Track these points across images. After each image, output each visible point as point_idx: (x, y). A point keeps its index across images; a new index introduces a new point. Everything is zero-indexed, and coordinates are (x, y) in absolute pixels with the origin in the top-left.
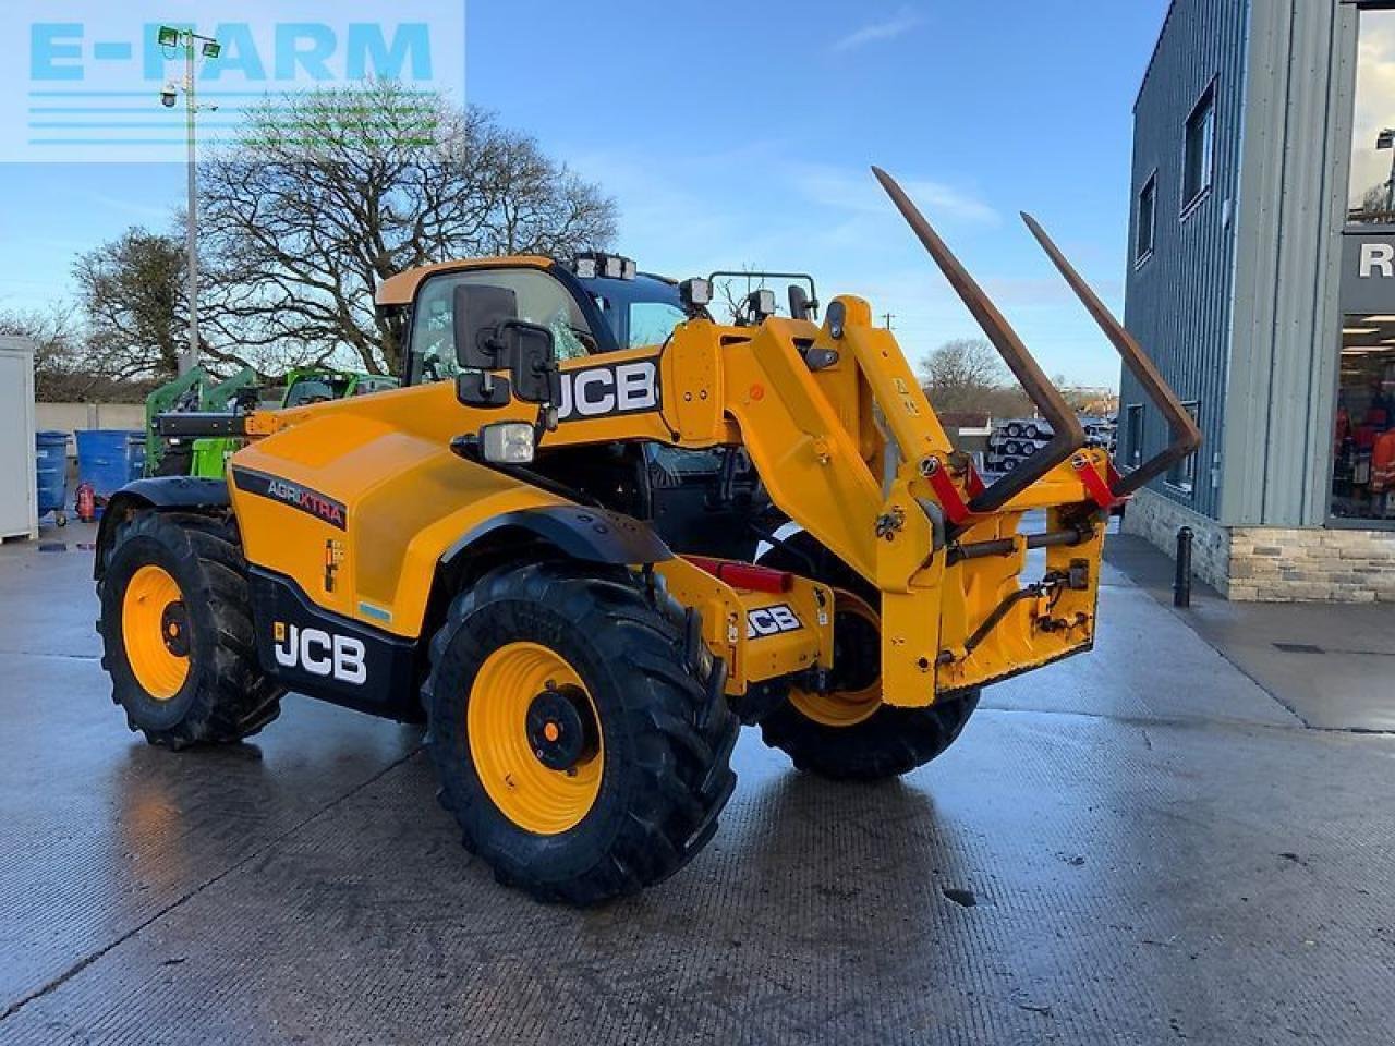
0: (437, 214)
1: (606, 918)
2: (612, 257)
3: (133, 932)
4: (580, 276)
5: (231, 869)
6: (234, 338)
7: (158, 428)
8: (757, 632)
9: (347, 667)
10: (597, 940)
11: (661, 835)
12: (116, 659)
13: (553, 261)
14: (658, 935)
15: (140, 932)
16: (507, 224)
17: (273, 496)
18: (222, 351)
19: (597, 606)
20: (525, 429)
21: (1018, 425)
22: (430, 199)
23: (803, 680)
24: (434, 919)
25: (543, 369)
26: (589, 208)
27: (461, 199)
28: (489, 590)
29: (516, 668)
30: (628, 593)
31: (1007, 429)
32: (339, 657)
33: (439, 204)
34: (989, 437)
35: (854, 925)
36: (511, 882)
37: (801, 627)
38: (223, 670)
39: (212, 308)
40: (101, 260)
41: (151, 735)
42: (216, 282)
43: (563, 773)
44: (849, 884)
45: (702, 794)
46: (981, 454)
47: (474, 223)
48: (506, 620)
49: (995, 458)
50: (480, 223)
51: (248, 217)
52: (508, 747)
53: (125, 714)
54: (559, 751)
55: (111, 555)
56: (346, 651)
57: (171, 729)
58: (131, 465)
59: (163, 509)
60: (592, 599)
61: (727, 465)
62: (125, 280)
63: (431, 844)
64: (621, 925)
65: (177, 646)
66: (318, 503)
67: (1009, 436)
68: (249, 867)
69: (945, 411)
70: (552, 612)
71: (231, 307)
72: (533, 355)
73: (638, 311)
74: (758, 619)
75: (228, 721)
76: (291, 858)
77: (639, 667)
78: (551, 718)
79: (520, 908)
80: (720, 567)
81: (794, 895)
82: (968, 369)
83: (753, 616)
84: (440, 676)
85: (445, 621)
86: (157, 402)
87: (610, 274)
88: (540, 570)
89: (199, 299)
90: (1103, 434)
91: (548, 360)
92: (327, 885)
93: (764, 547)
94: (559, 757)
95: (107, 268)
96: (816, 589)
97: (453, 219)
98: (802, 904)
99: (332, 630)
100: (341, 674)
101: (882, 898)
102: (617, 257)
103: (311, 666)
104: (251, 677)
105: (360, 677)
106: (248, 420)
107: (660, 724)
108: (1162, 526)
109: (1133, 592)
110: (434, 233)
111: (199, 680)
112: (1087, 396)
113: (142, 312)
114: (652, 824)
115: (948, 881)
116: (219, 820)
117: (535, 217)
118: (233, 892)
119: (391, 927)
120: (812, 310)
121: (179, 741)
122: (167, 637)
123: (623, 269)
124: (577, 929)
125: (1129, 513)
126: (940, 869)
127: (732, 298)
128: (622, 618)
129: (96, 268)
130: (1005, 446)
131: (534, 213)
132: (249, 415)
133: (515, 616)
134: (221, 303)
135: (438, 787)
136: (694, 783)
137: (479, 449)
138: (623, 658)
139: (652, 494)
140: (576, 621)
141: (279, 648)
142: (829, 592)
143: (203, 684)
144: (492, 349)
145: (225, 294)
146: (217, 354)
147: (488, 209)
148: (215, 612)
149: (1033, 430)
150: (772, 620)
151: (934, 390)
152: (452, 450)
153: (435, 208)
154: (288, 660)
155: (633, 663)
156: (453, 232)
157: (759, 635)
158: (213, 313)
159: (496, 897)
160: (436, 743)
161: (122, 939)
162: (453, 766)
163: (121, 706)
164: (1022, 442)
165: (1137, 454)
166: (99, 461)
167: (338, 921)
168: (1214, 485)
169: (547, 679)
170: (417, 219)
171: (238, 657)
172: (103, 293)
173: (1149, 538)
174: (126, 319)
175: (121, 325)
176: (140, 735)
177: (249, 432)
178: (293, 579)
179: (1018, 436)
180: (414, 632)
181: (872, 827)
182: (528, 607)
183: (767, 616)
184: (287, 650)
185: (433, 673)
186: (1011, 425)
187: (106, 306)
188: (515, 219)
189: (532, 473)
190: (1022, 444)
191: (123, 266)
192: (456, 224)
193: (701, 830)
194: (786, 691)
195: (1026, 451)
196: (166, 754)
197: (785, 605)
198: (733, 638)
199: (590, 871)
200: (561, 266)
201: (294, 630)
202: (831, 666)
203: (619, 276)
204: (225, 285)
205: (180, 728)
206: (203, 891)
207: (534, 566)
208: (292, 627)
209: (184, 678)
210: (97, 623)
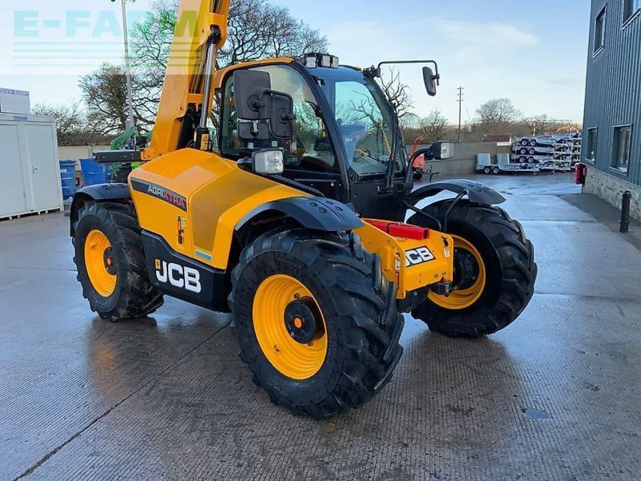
0: (243, 49)
1: (330, 428)
2: (325, 55)
3: (78, 434)
4: (307, 67)
5: (134, 393)
6: (153, 113)
7: (96, 159)
8: (410, 263)
9: (191, 283)
10: (327, 441)
11: (361, 384)
12: (83, 276)
13: (293, 60)
14: (360, 438)
15: (81, 434)
16: (275, 52)
17: (150, 194)
18: (148, 119)
19: (321, 255)
20: (278, 154)
21: (526, 140)
22: (239, 42)
23: (436, 288)
24: (237, 426)
25: (287, 118)
26: (314, 42)
27: (253, 41)
28: (262, 244)
29: (277, 287)
30: (340, 247)
31: (521, 142)
32: (187, 278)
33: (244, 44)
34: (512, 146)
35: (472, 431)
36: (279, 403)
37: (434, 258)
38: (132, 282)
39: (142, 99)
40: (91, 79)
41: (101, 314)
42: (144, 87)
43: (306, 345)
44: (467, 405)
45: (384, 361)
46: (508, 154)
47: (260, 52)
48: (272, 263)
49: (515, 157)
50: (262, 52)
51: (156, 55)
52: (275, 330)
53: (89, 302)
54: (303, 334)
55: (77, 224)
56: (190, 275)
57: (109, 312)
58: (106, 175)
59: (99, 201)
60: (318, 250)
61: (390, 168)
62: (101, 87)
63: (237, 377)
64: (340, 431)
65: (111, 270)
66: (172, 197)
67: (522, 145)
68: (143, 391)
69: (488, 134)
70: (295, 258)
71: (151, 99)
72: (281, 111)
73: (339, 86)
74: (411, 255)
75: (137, 308)
76: (165, 387)
77: (347, 291)
78: (297, 315)
79: (284, 419)
80: (388, 225)
81: (436, 412)
82: (499, 114)
83: (408, 254)
84: (237, 291)
85: (239, 262)
86: (116, 144)
87: (324, 65)
88: (289, 234)
89: (135, 95)
90: (569, 143)
91: (290, 114)
92: (181, 403)
93: (410, 213)
94: (303, 336)
95: (94, 83)
96: (443, 237)
97: (250, 51)
98: (440, 417)
99: (183, 264)
100: (189, 287)
101: (486, 414)
102: (328, 55)
103: (174, 282)
104: (147, 286)
105: (198, 289)
106: (142, 153)
107: (359, 324)
109: (596, 225)
110: (242, 58)
111: (121, 288)
112: (558, 125)
113: (111, 103)
114: (355, 379)
115: (522, 402)
116: (130, 362)
117: (289, 48)
118: (133, 408)
119: (215, 431)
120: (436, 80)
121: (114, 318)
122: (107, 266)
123: (331, 62)
124: (315, 433)
125: (587, 183)
126: (517, 394)
127: (384, 83)
128: (335, 263)
129: (89, 83)
130: (520, 151)
131: (288, 46)
132: (143, 150)
133: (275, 260)
134: (146, 97)
135: (239, 351)
136: (380, 356)
137: (252, 166)
138: (337, 286)
139: (350, 186)
140: (309, 264)
141: (158, 273)
142: (449, 237)
143: (122, 289)
144: (256, 107)
145: (148, 92)
146: (146, 121)
147: (266, 45)
148: (126, 253)
149: (534, 142)
150: (418, 255)
151: (483, 124)
152: (238, 166)
153: (242, 46)
154: (162, 279)
155: (343, 289)
156: (251, 57)
157: (411, 264)
158: (143, 102)
159: (272, 411)
160: (237, 327)
161: (72, 438)
162: (246, 340)
163: (87, 299)
164: (529, 148)
165: (593, 153)
166: (92, 173)
167: (186, 427)
169: (295, 293)
170: (233, 52)
171: (139, 276)
172: (93, 94)
173: (599, 195)
174: (104, 106)
175: (102, 109)
176: (96, 314)
177: (142, 159)
178: (162, 237)
179: (527, 145)
180: (223, 265)
181: (476, 367)
182: (283, 256)
183: (416, 253)
184: (162, 274)
185: (234, 289)
186: (523, 140)
187: (95, 100)
188: (279, 49)
189: (283, 179)
190: (529, 149)
191: (101, 81)
192: (251, 53)
193: (383, 380)
194: (427, 293)
195: (530, 152)
196: (109, 324)
197: (425, 247)
198: (397, 267)
199: (321, 402)
200: (298, 62)
201: (164, 263)
202: (452, 280)
203: (329, 65)
204: (148, 88)
205: (114, 312)
206: (118, 408)
207: (285, 232)
208: (164, 262)
209: (114, 287)
210: (74, 258)
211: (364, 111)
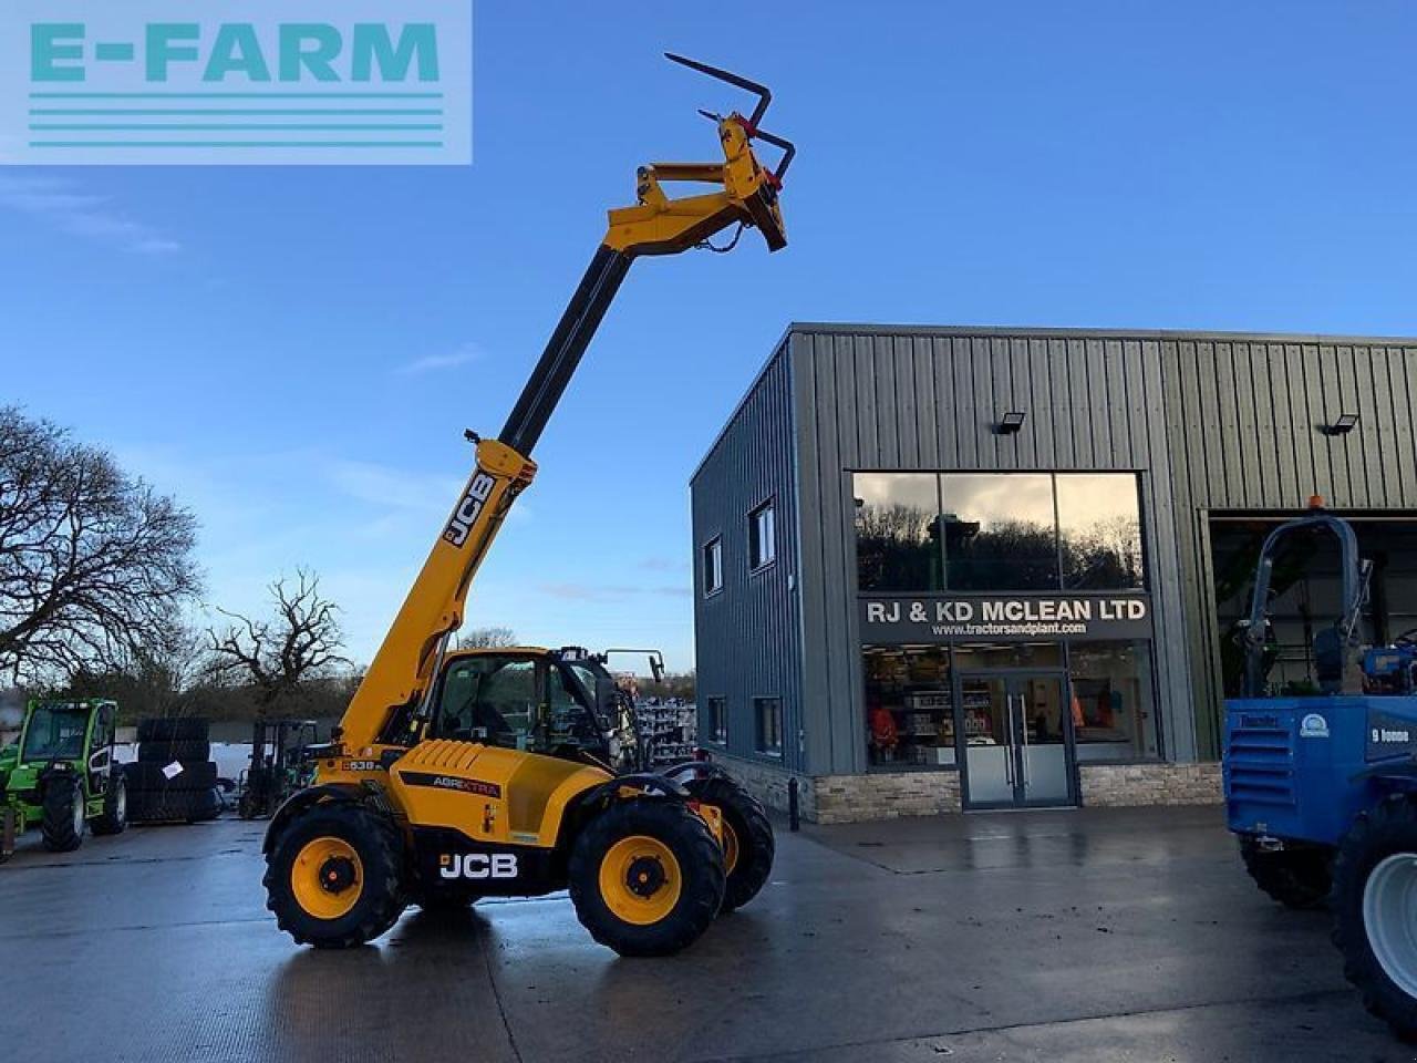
17: (437, 786)
54: (649, 887)
66: (478, 786)
78: (642, 873)
94: (649, 890)
99: (489, 852)
108: (751, 783)
165: (720, 732)
168: (802, 749)
180: (551, 844)
211: (237, 652)
